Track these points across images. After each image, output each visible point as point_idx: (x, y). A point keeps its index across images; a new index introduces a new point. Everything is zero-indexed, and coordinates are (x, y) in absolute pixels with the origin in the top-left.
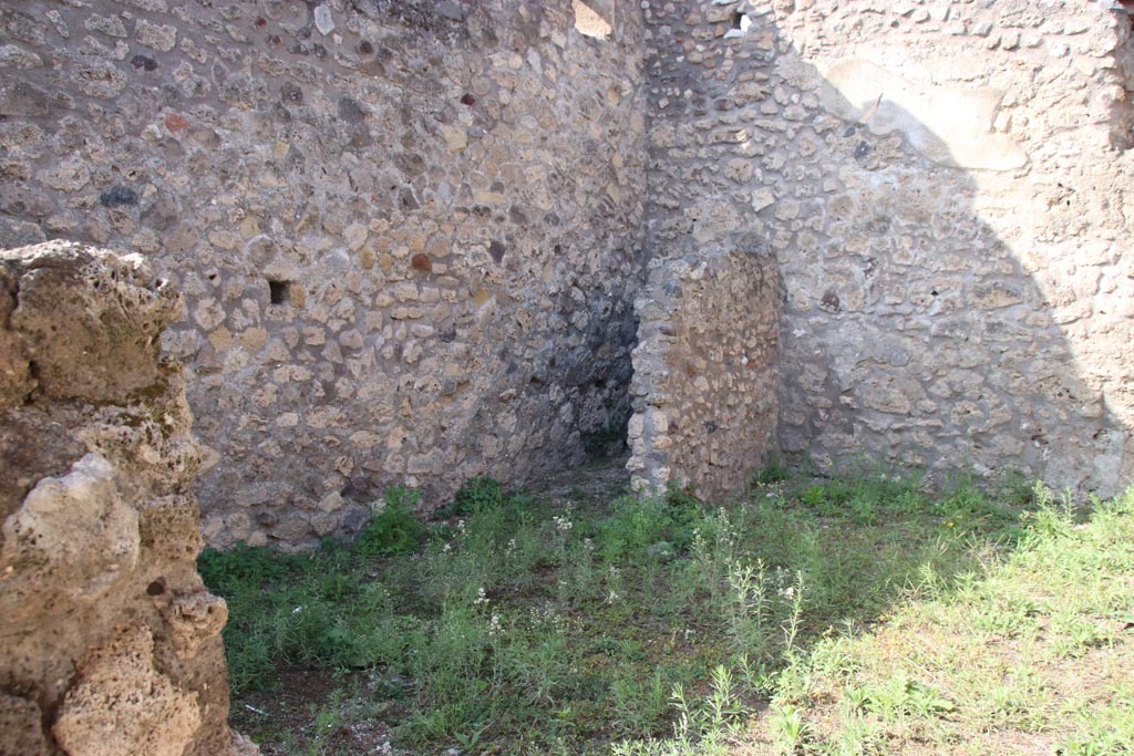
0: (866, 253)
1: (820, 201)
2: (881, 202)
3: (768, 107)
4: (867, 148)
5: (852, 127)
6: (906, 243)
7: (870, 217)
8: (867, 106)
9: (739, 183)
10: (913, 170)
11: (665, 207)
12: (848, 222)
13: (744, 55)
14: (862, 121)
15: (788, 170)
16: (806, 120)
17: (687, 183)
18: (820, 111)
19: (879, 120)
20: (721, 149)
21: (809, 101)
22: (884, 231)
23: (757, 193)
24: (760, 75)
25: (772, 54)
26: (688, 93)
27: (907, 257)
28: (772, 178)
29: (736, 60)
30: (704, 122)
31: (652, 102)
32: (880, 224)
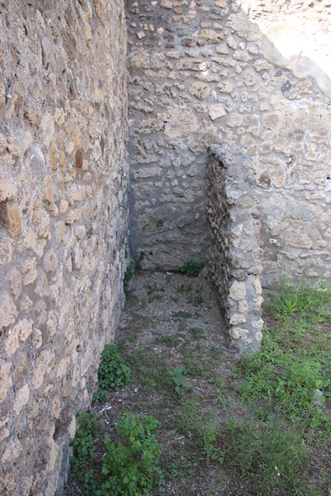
0: (288, 152)
1: (257, 116)
2: (297, 120)
3: (222, 48)
4: (290, 85)
5: (281, 70)
6: (313, 148)
7: (292, 130)
8: (292, 58)
9: (200, 99)
10: (317, 103)
11: (142, 111)
12: (275, 131)
13: (205, 8)
14: (288, 67)
15: (236, 93)
16: (249, 61)
17: (159, 95)
18: (260, 56)
19: (300, 68)
20: (187, 74)
21: (253, 49)
22: (299, 139)
23: (212, 107)
24: (217, 25)
25: (226, 11)
26: (161, 30)
27: (314, 156)
28: (223, 98)
29: (198, 11)
30: (171, 53)
31: (132, 33)
32: (298, 135)
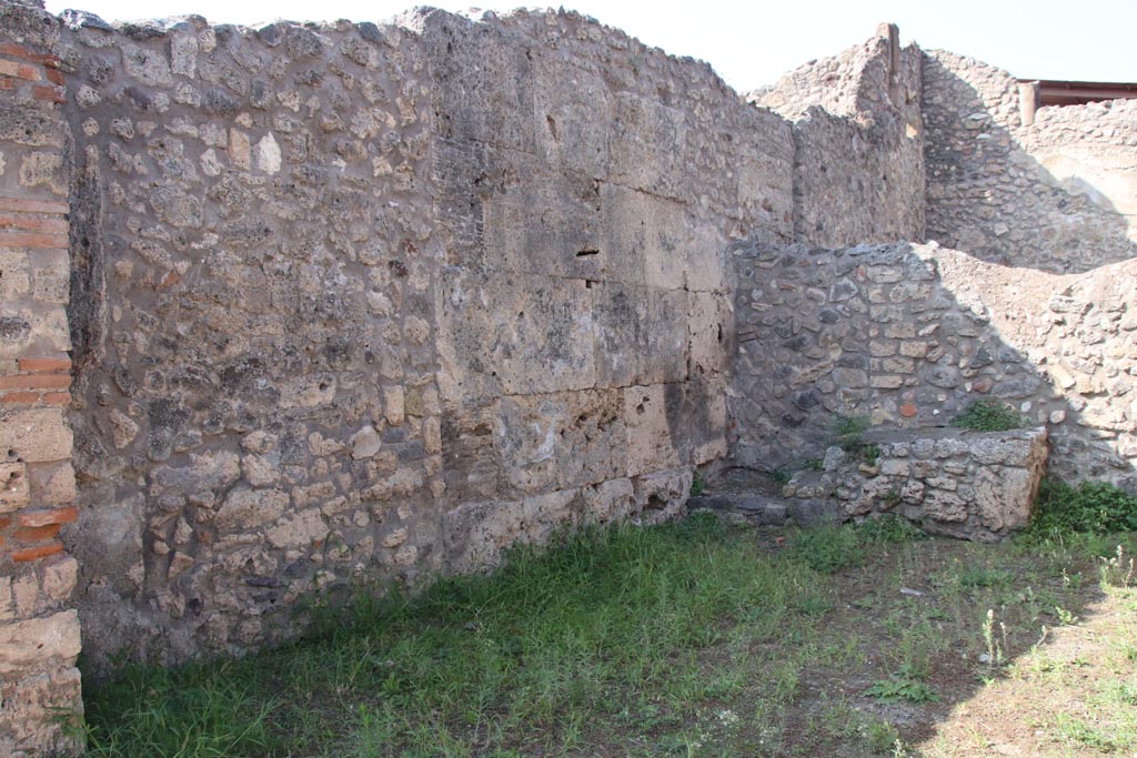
0: (1065, 258)
1: (1036, 230)
2: (1074, 231)
3: (1005, 178)
4: (1066, 203)
5: (1056, 191)
6: (1089, 253)
7: (1067, 239)
8: (1066, 180)
9: (986, 220)
10: (1092, 215)
11: (938, 232)
12: (1054, 242)
13: (990, 149)
14: (1063, 188)
15: (1017, 213)
16: (1029, 186)
17: (952, 219)
18: (1037, 182)
19: (1073, 188)
20: (975, 201)
21: (1030, 176)
22: (1075, 247)
23: (997, 225)
24: (999, 161)
25: (1007, 149)
26: (953, 168)
27: (1089, 260)
28: (1007, 218)
29: (984, 151)
30: (962, 185)
31: (930, 172)
32: (1074, 243)
